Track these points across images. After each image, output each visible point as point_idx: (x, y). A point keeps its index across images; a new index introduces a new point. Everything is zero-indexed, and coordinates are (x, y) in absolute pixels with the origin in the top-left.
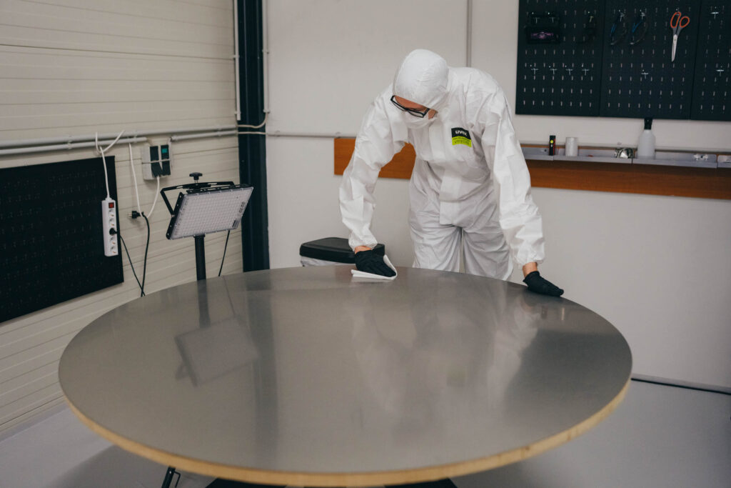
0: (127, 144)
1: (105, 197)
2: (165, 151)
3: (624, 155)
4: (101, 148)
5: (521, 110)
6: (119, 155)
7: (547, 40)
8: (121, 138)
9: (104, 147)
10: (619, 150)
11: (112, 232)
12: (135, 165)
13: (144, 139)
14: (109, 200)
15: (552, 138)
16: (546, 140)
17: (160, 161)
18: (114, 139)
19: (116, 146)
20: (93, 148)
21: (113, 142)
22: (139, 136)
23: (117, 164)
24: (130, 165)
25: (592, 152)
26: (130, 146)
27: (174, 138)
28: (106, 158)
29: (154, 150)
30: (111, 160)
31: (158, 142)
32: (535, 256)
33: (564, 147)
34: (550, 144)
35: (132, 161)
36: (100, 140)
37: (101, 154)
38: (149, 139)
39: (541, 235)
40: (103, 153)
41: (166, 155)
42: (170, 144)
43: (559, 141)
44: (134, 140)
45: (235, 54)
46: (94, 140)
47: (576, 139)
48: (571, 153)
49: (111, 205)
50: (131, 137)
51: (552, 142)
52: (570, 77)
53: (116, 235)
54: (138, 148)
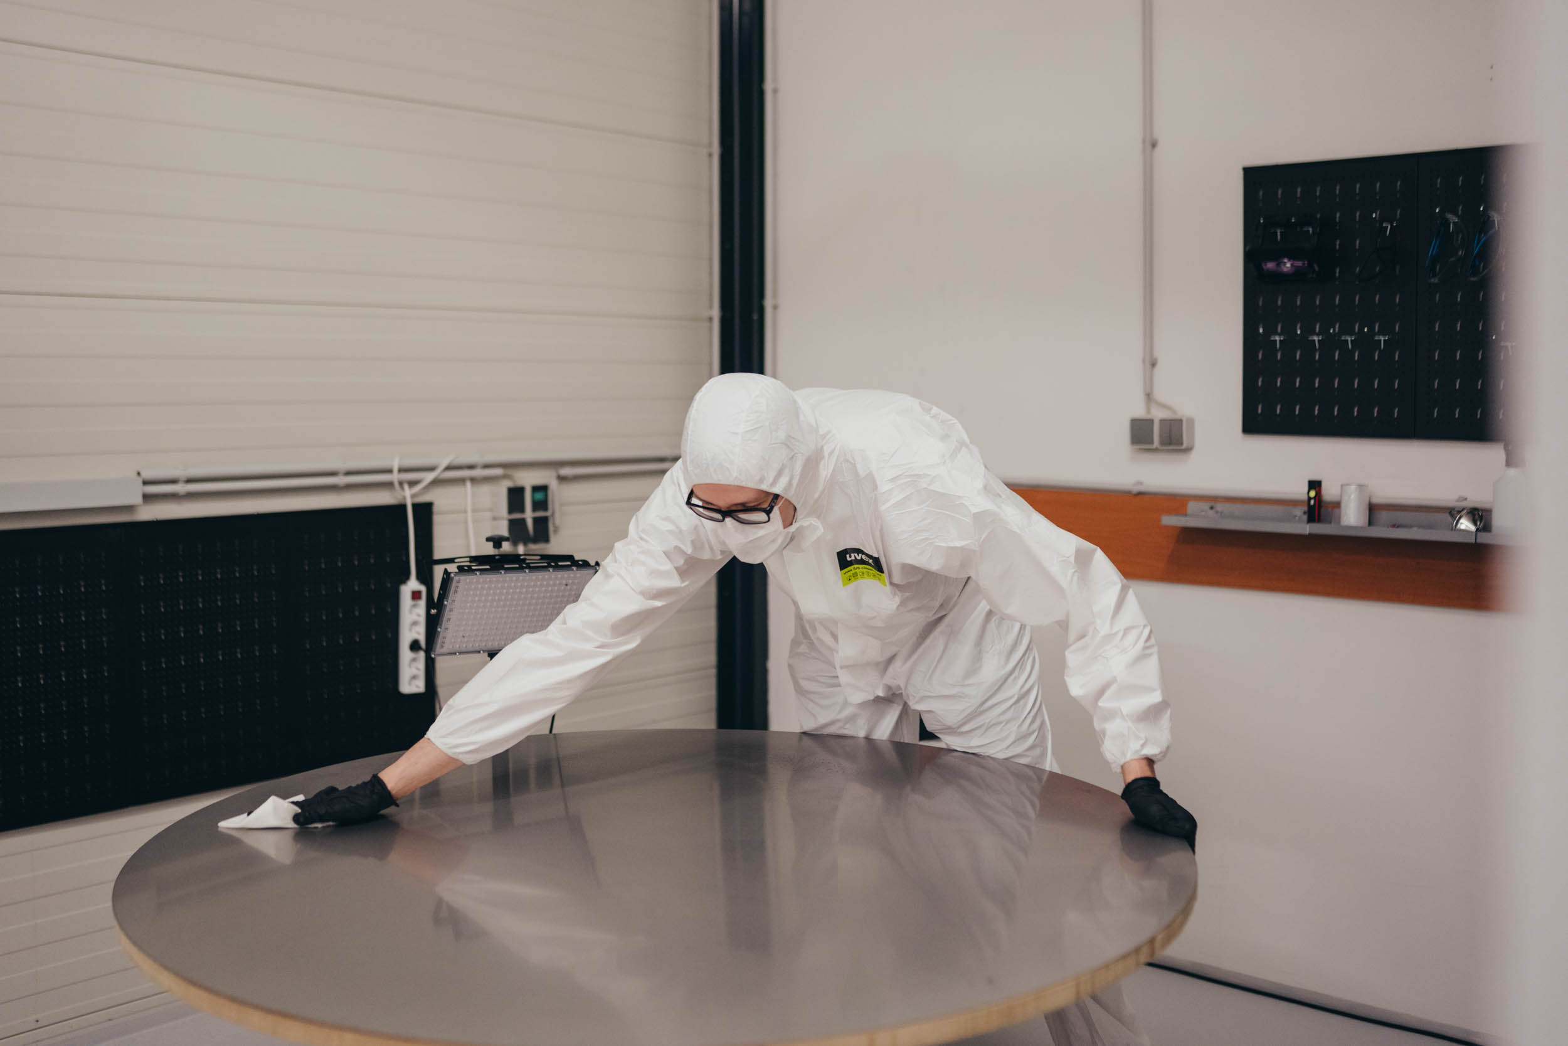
0: (461, 481)
1: (406, 577)
2: (539, 496)
3: (1465, 524)
4: (406, 487)
5: (1254, 424)
6: (442, 500)
7: (1296, 276)
8: (449, 468)
9: (412, 484)
10: (1454, 513)
11: (415, 646)
12: (475, 521)
13: (498, 472)
14: (413, 584)
15: (1315, 485)
16: (1300, 490)
17: (529, 515)
18: (432, 469)
19: (436, 482)
20: (389, 485)
21: (429, 477)
22: (486, 466)
23: (437, 519)
24: (466, 522)
25: (1401, 516)
26: (468, 484)
27: (566, 471)
28: (416, 506)
29: (515, 496)
30: (424, 512)
31: (528, 479)
32: (1143, 746)
33: (1337, 505)
34: (1310, 499)
35: (470, 514)
36: (401, 470)
37: (405, 498)
38: (509, 472)
39: (1156, 697)
40: (408, 497)
41: (541, 505)
42: (554, 485)
43: (1330, 492)
44: (478, 473)
45: (711, 307)
46: (389, 471)
47: (1361, 487)
48: (1352, 517)
49: (416, 595)
50: (471, 467)
51: (1313, 494)
52: (1352, 352)
53: (422, 655)
54: (485, 489)
